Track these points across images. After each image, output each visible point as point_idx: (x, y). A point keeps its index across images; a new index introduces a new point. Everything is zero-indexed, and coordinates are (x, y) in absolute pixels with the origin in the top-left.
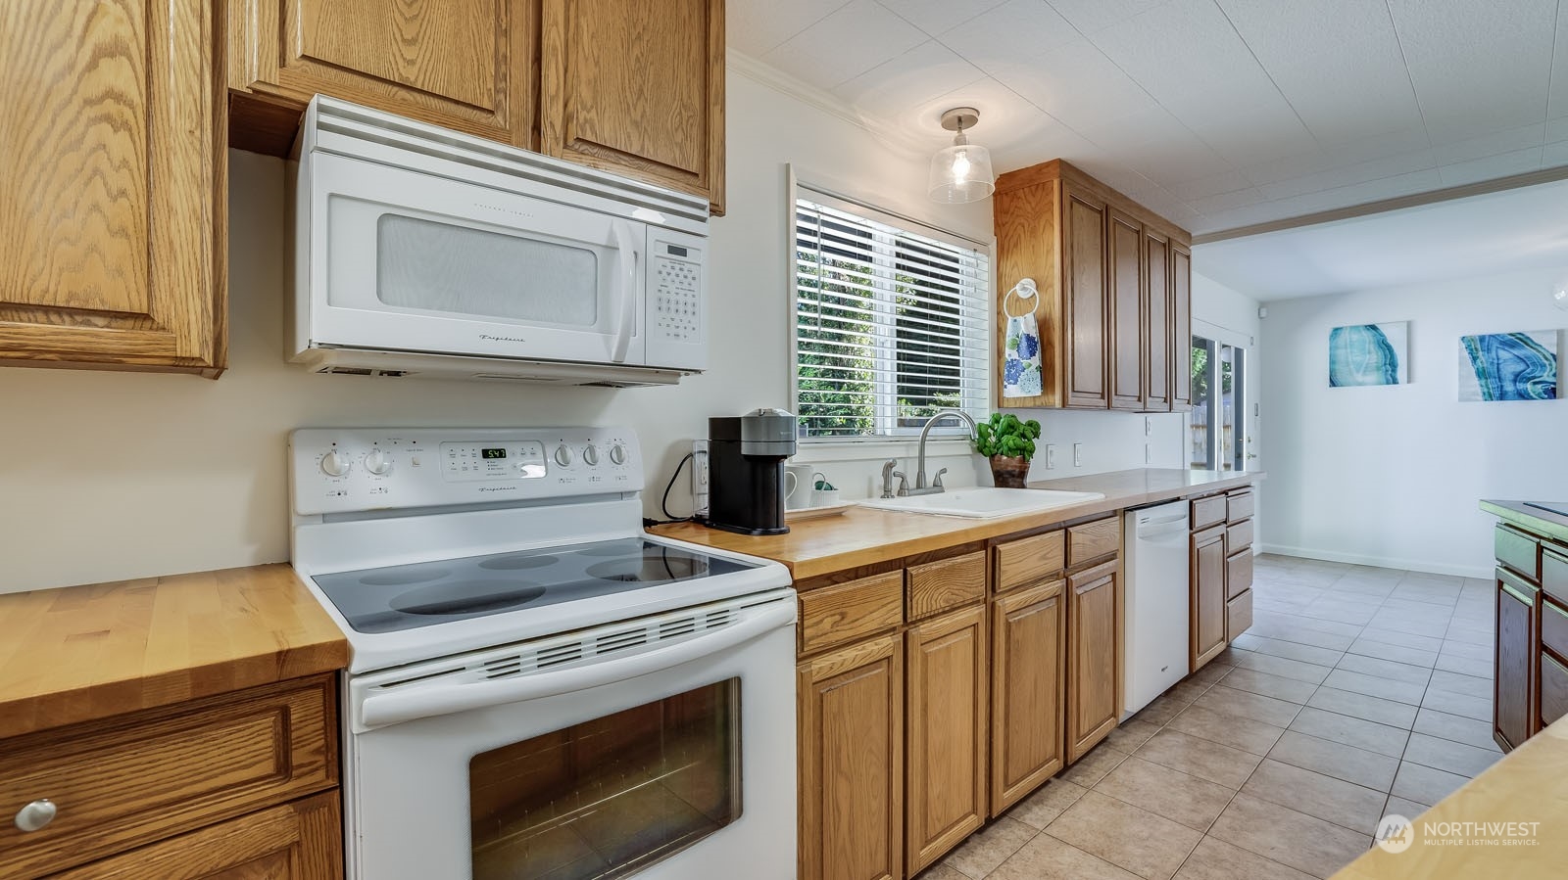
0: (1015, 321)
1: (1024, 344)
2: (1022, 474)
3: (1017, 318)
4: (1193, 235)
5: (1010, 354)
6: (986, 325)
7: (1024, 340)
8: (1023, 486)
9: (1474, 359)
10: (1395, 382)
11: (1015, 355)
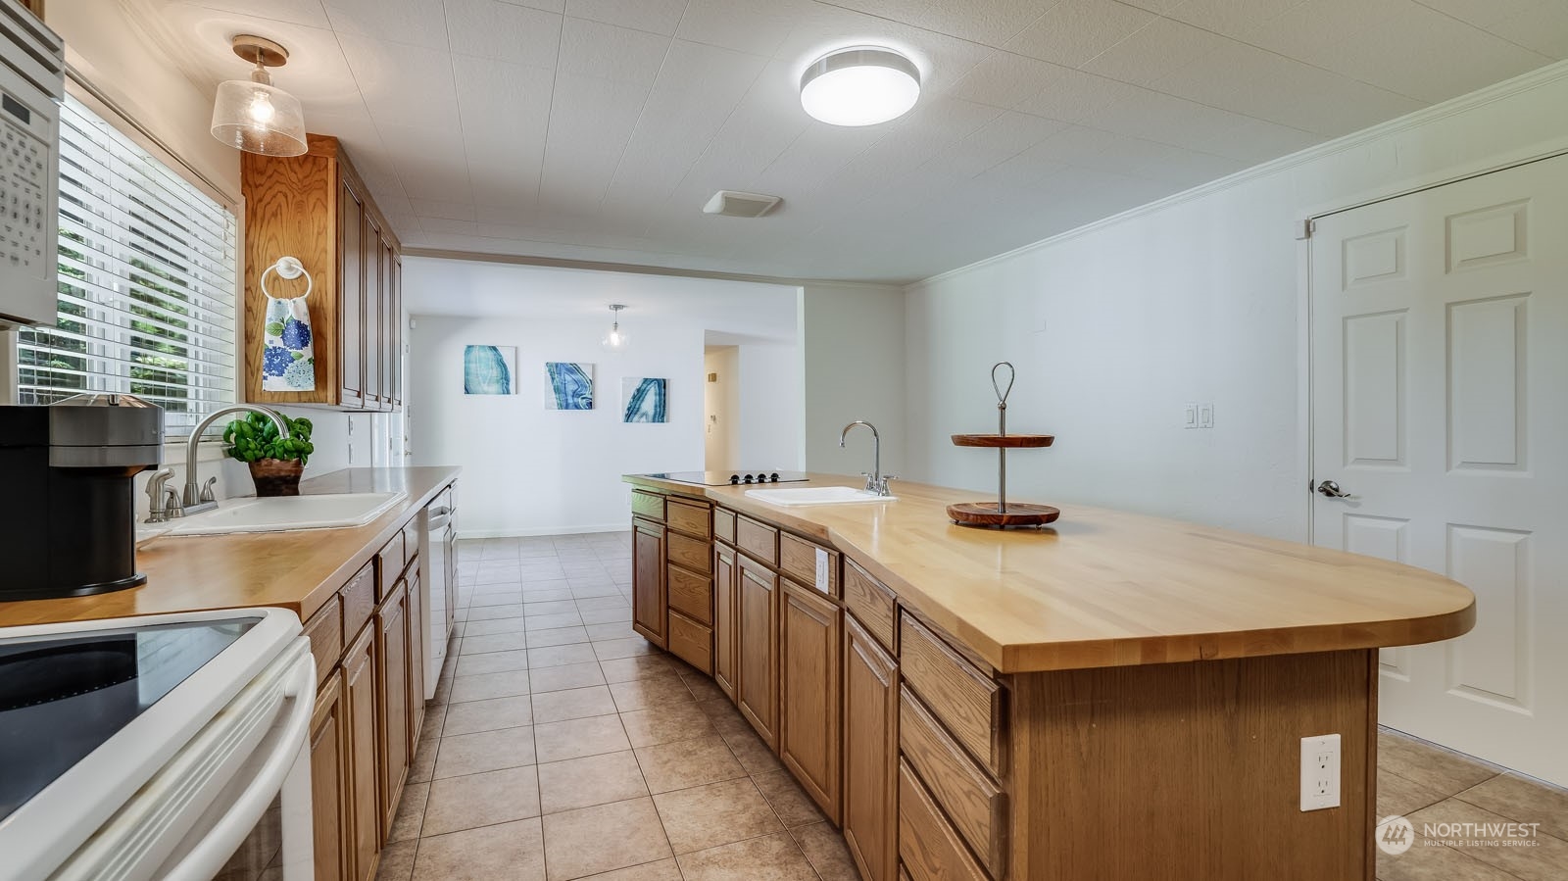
0: (279, 303)
1: (293, 331)
2: (296, 480)
3: (283, 300)
4: (402, 245)
5: (271, 340)
6: (232, 301)
7: (292, 326)
8: (296, 493)
9: (553, 379)
10: (508, 393)
11: (278, 342)
